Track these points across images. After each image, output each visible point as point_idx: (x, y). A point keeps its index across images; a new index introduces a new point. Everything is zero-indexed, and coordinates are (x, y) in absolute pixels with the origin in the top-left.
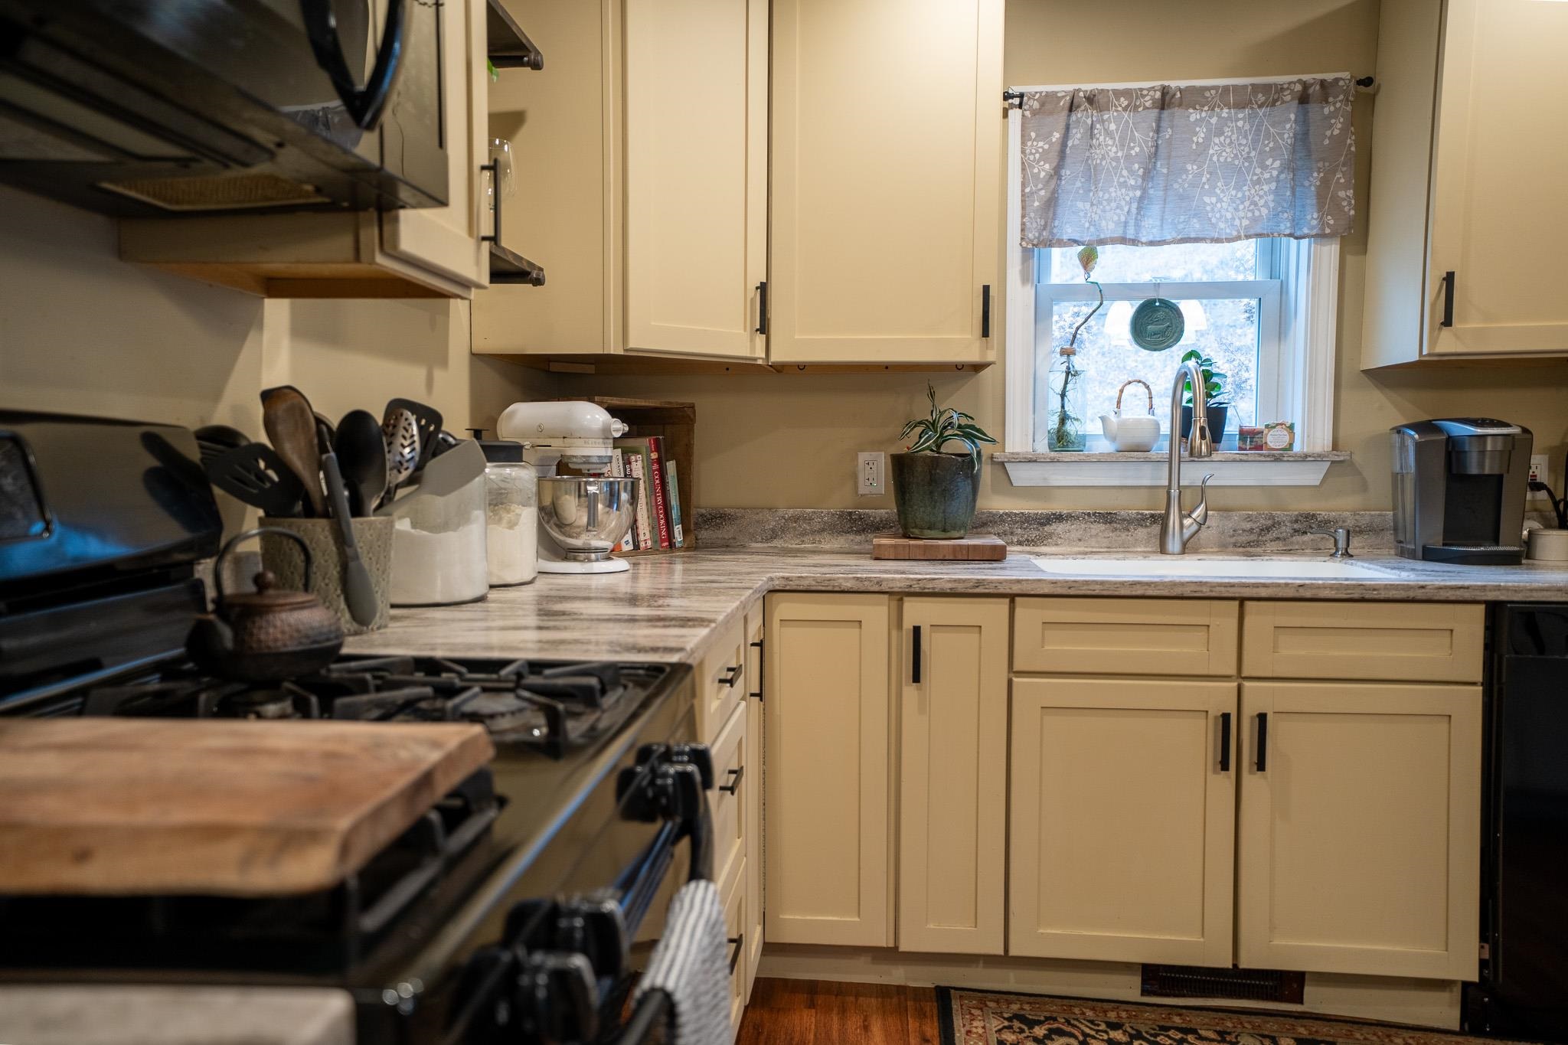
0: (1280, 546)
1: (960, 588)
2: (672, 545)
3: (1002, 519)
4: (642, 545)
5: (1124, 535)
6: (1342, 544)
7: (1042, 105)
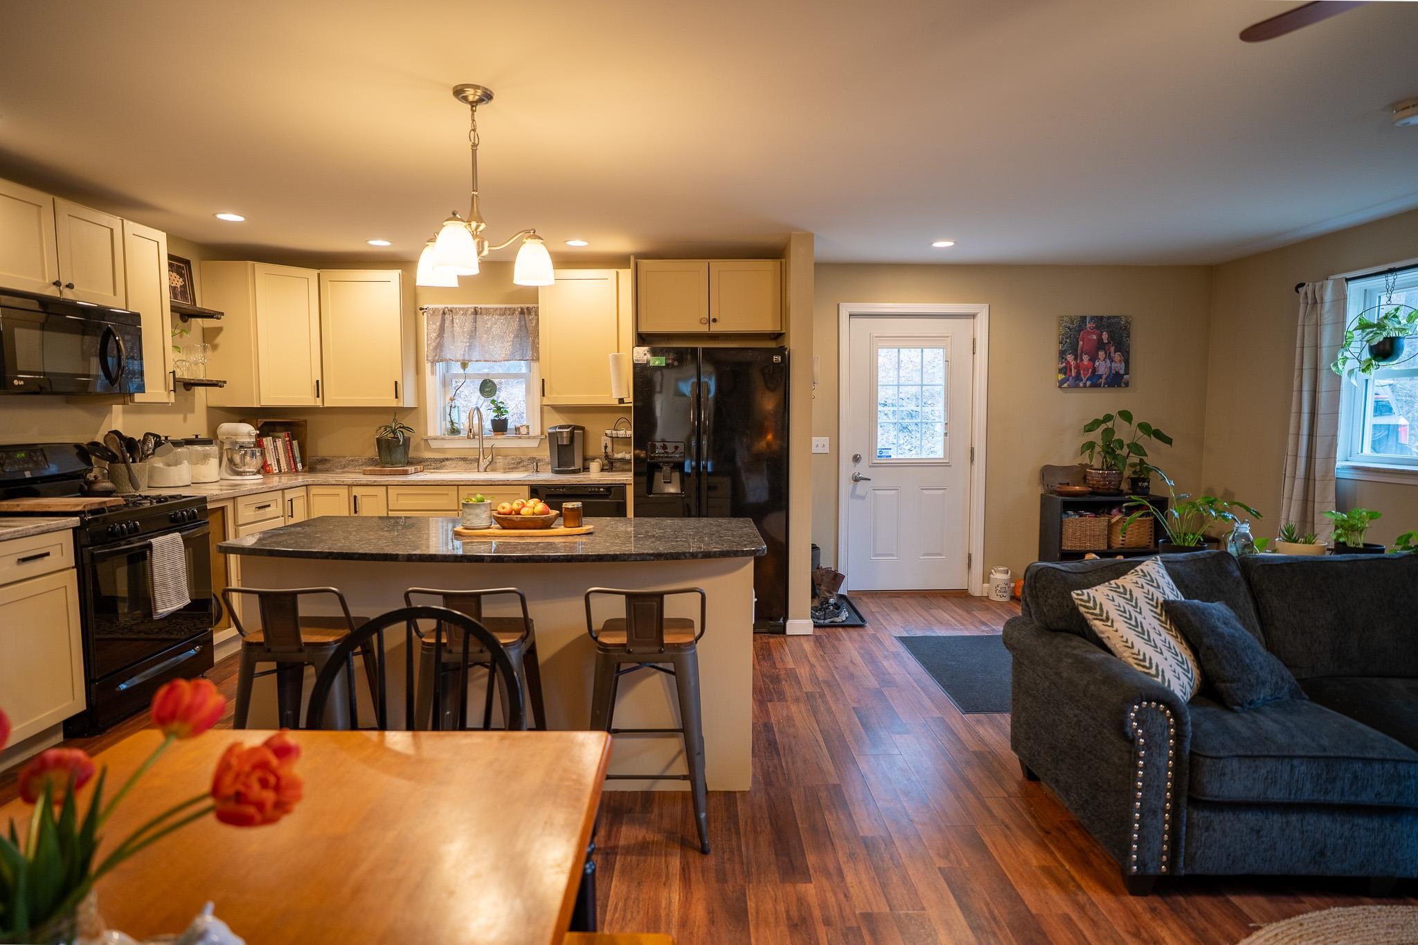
0: (524, 468)
1: (369, 483)
2: (297, 471)
3: (427, 460)
4: (283, 471)
5: (470, 465)
6: (535, 468)
7: (434, 312)
